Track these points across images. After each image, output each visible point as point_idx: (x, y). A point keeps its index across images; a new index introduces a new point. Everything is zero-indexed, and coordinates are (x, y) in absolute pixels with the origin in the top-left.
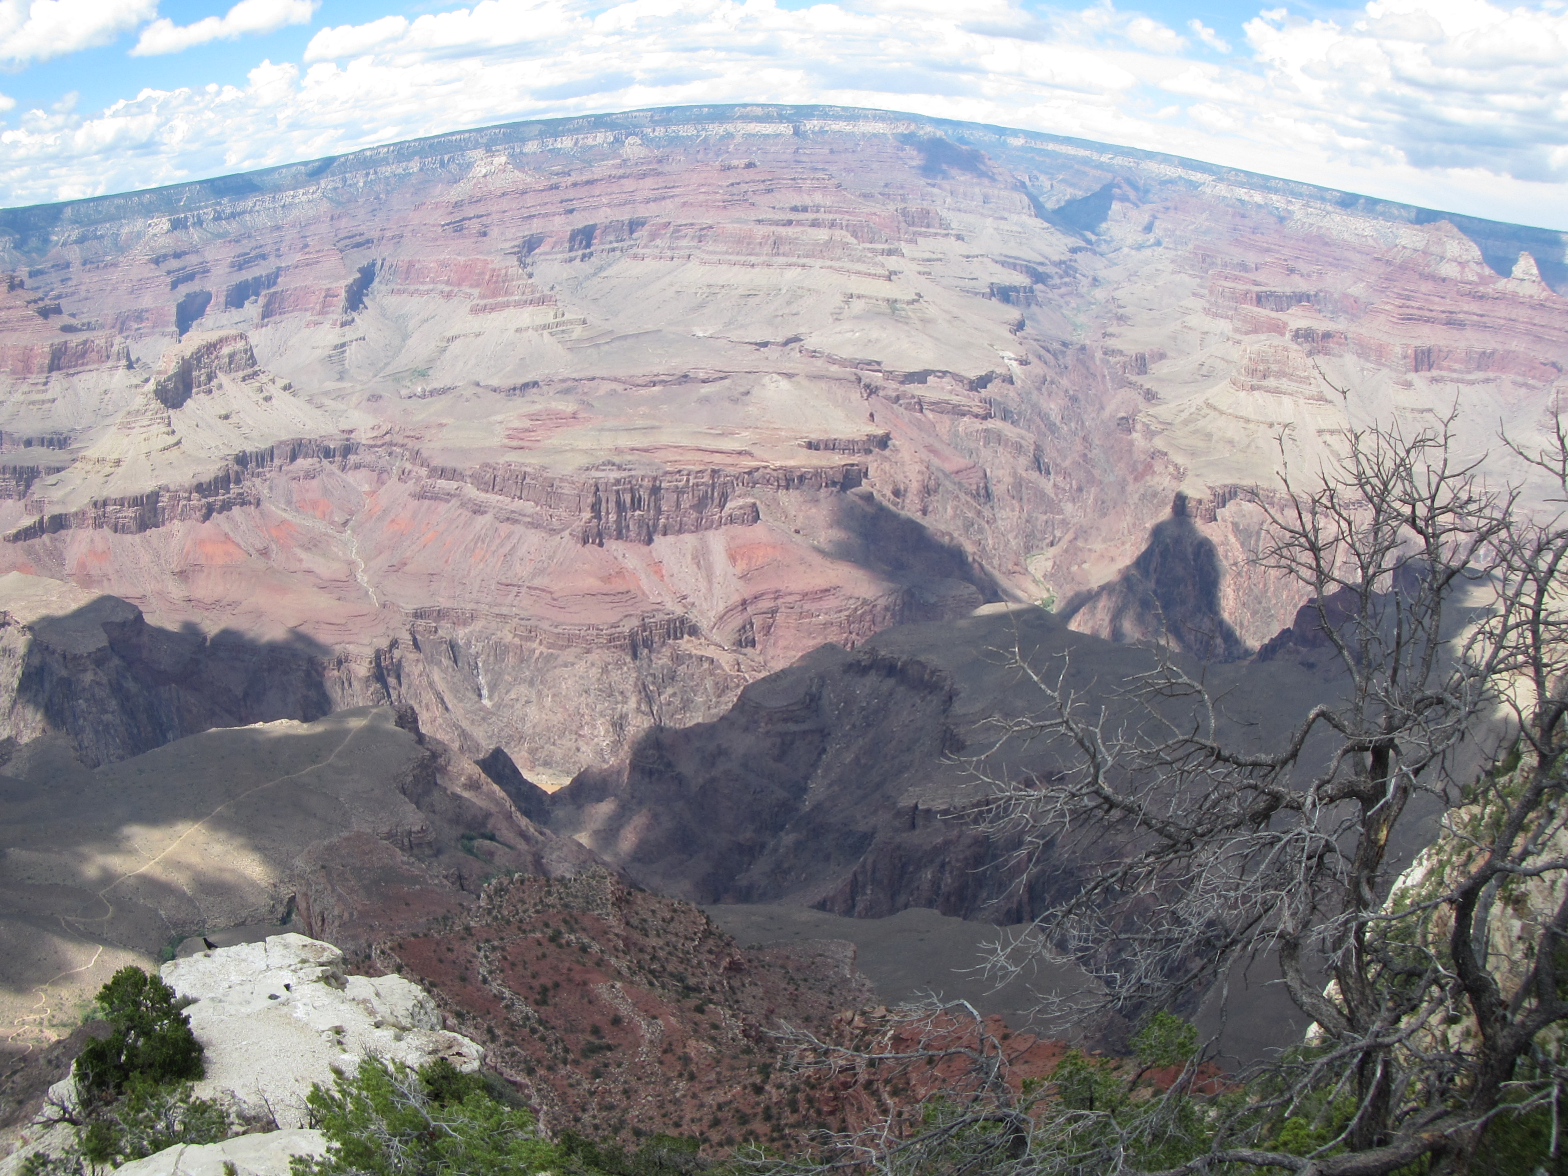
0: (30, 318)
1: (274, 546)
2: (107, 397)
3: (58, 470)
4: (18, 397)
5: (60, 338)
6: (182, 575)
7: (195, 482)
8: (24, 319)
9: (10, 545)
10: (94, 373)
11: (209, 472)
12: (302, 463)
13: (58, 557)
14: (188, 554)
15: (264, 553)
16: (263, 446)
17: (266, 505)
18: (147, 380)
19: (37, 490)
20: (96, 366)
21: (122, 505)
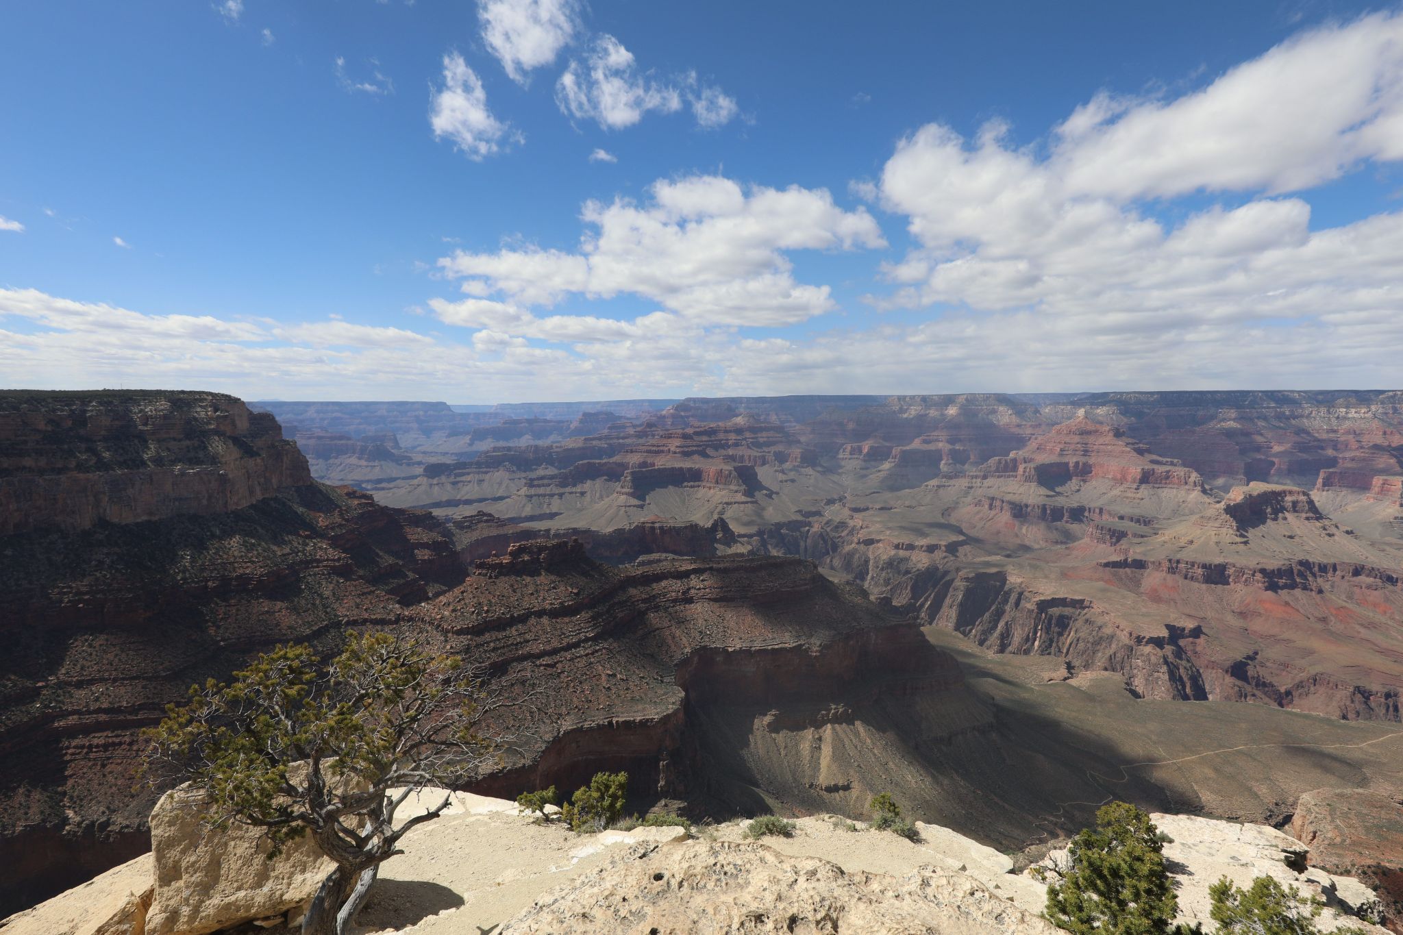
0: (1129, 452)
1: (1332, 618)
2: (1184, 505)
3: (1142, 536)
4: (1116, 492)
5: (1149, 467)
6: (1242, 615)
7: (1259, 567)
8: (1123, 452)
9: (1101, 568)
10: (1175, 490)
11: (1272, 564)
12: (1363, 579)
13: (1138, 583)
14: (1248, 604)
15: (1324, 620)
16: (1325, 561)
17: (1327, 595)
18: (1219, 502)
19: (1124, 544)
20: (1176, 486)
21: (1193, 565)
